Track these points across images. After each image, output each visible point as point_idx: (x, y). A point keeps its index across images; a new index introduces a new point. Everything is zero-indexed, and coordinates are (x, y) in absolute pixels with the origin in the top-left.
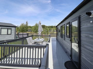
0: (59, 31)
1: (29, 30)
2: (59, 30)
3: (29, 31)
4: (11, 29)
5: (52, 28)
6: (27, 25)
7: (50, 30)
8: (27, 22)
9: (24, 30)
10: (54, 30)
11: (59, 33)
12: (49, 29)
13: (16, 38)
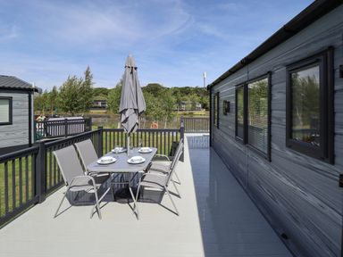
0: (227, 110)
1: (100, 104)
2: (225, 102)
3: (100, 108)
4: (10, 100)
5: (187, 94)
6: (88, 83)
7: (178, 102)
8: (87, 73)
9: (76, 106)
10: (194, 104)
11: (222, 117)
12: (174, 99)
13: (36, 139)
